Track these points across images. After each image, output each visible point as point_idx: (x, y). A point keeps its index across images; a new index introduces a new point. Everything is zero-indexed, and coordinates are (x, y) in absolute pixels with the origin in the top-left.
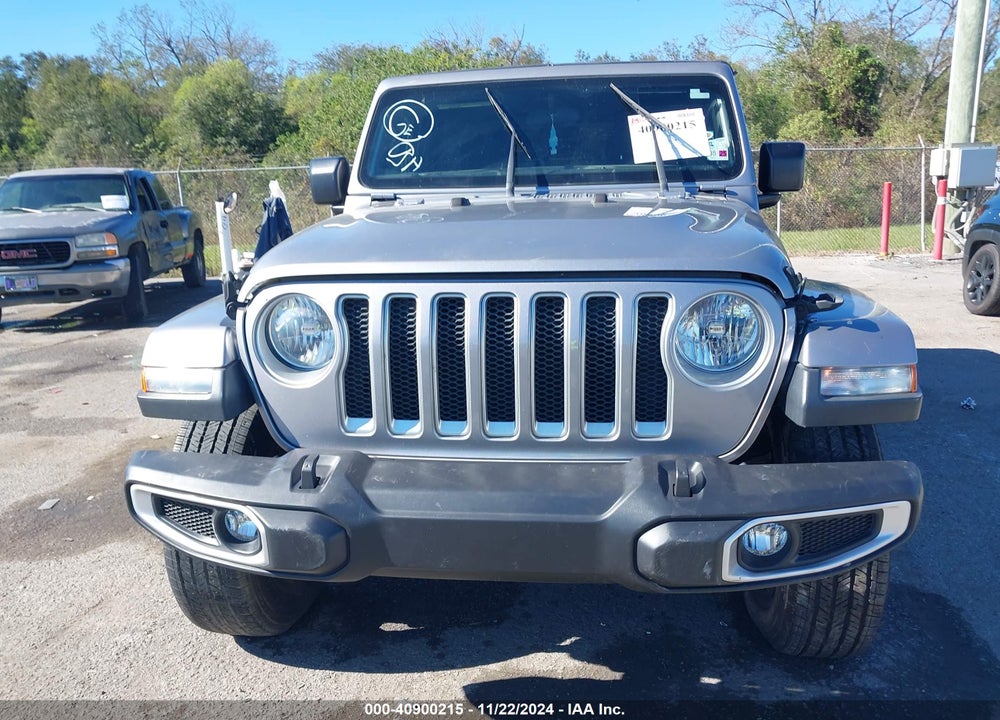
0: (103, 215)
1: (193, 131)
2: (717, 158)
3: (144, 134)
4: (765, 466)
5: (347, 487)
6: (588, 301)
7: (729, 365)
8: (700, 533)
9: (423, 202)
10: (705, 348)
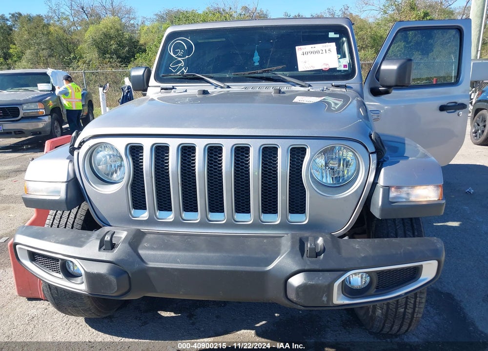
0: (37, 94)
1: (94, 51)
2: (342, 68)
3: (70, 53)
4: (358, 240)
5: (129, 249)
6: (263, 149)
7: (340, 183)
8: (321, 280)
9: (186, 91)
10: (328, 173)
